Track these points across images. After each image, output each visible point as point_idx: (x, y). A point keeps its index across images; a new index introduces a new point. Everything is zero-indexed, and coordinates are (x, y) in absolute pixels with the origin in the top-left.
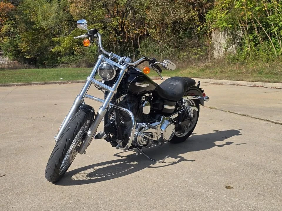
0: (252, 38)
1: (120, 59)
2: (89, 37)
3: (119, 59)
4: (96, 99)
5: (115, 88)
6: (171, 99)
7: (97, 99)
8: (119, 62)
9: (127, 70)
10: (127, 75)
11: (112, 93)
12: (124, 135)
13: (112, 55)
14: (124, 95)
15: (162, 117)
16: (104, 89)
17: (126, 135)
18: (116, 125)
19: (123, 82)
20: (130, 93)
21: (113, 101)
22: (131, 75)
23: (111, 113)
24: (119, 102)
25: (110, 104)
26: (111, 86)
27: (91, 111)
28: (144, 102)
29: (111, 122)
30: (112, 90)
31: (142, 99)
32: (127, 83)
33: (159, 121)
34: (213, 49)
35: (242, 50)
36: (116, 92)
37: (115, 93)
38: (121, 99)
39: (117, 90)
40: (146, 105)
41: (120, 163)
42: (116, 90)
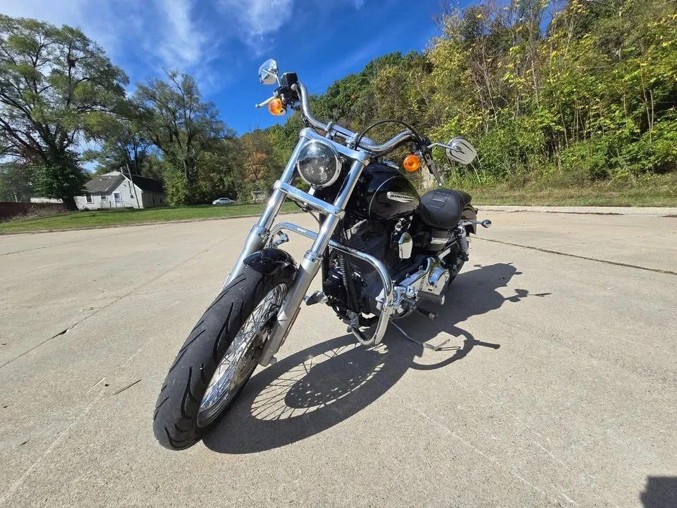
0: (457, 169)
1: (352, 137)
2: (282, 95)
3: (347, 137)
4: (303, 231)
5: (340, 205)
6: (441, 227)
7: (305, 231)
8: (348, 145)
9: (367, 163)
10: (366, 176)
11: (334, 217)
12: (360, 300)
13: (331, 129)
14: (361, 222)
15: (429, 259)
16: (317, 209)
17: (365, 299)
18: (345, 284)
19: (359, 193)
20: (373, 218)
21: (337, 236)
22: (376, 176)
23: (335, 258)
24: (349, 237)
25: (331, 242)
26: (332, 202)
27: (282, 264)
28: (400, 234)
29: (336, 277)
30: (335, 210)
31: (396, 229)
32: (367, 196)
33: (425, 269)
34: (422, 181)
35: (448, 180)
36: (342, 215)
37: (342, 218)
38: (353, 230)
39: (346, 210)
40: (406, 240)
41: (356, 349)
42: (342, 210)
